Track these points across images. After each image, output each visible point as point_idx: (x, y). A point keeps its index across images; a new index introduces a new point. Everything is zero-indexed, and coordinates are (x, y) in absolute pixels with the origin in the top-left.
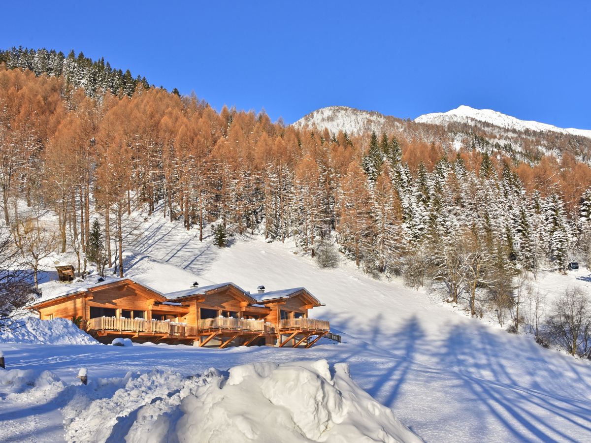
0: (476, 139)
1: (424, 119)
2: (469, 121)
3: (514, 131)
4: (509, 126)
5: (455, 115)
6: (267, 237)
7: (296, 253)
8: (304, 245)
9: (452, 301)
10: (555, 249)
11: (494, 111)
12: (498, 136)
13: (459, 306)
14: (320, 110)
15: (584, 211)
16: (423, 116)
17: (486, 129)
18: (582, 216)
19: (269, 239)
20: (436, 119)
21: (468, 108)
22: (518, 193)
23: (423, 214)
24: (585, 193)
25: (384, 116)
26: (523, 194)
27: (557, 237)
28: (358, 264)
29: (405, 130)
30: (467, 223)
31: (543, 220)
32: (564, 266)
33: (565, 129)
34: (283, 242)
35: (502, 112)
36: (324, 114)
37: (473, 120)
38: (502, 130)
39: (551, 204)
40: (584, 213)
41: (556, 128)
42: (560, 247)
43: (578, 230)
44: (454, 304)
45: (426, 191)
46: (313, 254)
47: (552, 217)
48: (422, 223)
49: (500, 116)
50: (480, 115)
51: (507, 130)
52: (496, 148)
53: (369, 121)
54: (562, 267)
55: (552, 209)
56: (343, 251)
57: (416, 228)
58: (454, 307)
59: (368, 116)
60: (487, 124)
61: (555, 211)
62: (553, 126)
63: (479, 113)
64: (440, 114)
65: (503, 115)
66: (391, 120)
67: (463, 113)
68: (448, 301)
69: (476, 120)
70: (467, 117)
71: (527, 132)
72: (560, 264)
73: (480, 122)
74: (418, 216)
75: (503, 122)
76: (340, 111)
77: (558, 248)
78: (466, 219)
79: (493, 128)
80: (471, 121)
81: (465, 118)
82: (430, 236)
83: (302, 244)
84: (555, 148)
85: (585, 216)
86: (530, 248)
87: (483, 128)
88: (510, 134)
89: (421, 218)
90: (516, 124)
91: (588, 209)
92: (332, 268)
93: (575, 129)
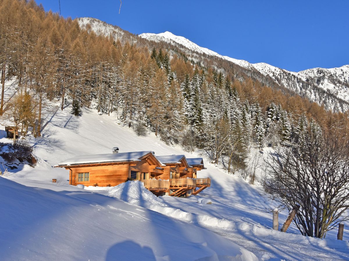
0: (181, 56)
1: (144, 36)
2: (172, 42)
3: (197, 53)
4: (193, 49)
5: (164, 37)
6: (99, 111)
7: (119, 124)
8: (123, 118)
9: (215, 163)
10: (258, 135)
11: (185, 39)
12: (191, 56)
13: (219, 166)
14: (81, 18)
15: (270, 114)
16: (144, 34)
17: (181, 49)
18: (269, 117)
19: (100, 113)
20: (152, 37)
21: (171, 33)
22: (236, 99)
23: (188, 106)
24: (271, 104)
25: (123, 30)
26: (238, 100)
27: (260, 129)
28: (156, 135)
29: (138, 42)
30: (212, 114)
31: (250, 117)
32: (262, 146)
33: (223, 56)
34: (109, 115)
35: (190, 40)
36: (84, 21)
37: (174, 42)
38: (190, 51)
39: (255, 109)
40: (270, 116)
41: (218, 54)
42: (261, 135)
43: (266, 125)
44: (216, 165)
45: (189, 92)
46: (130, 126)
47: (255, 116)
48: (187, 112)
49: (188, 42)
50: (177, 39)
51: (193, 52)
52: (192, 63)
53: (114, 32)
54: (261, 146)
55: (255, 112)
56: (146, 125)
57: (183, 114)
58: (216, 166)
59: (113, 28)
60: (182, 46)
61: (257, 113)
62: (217, 53)
63: (177, 38)
64: (154, 34)
65: (190, 42)
66: (128, 34)
67: (168, 36)
68: (212, 163)
69: (176, 43)
70: (171, 40)
71: (204, 55)
72: (261, 144)
73: (178, 44)
74: (185, 107)
75: (190, 46)
76: (95, 21)
77: (260, 135)
78: (212, 112)
79: (185, 49)
80: (173, 43)
81: (169, 39)
82: (198, 121)
83: (122, 118)
84: (222, 68)
85: (270, 118)
86: (246, 134)
87: (179, 48)
88: (195, 55)
89: (186, 108)
90: (197, 48)
91: (272, 114)
92: (144, 137)
93: (228, 57)
